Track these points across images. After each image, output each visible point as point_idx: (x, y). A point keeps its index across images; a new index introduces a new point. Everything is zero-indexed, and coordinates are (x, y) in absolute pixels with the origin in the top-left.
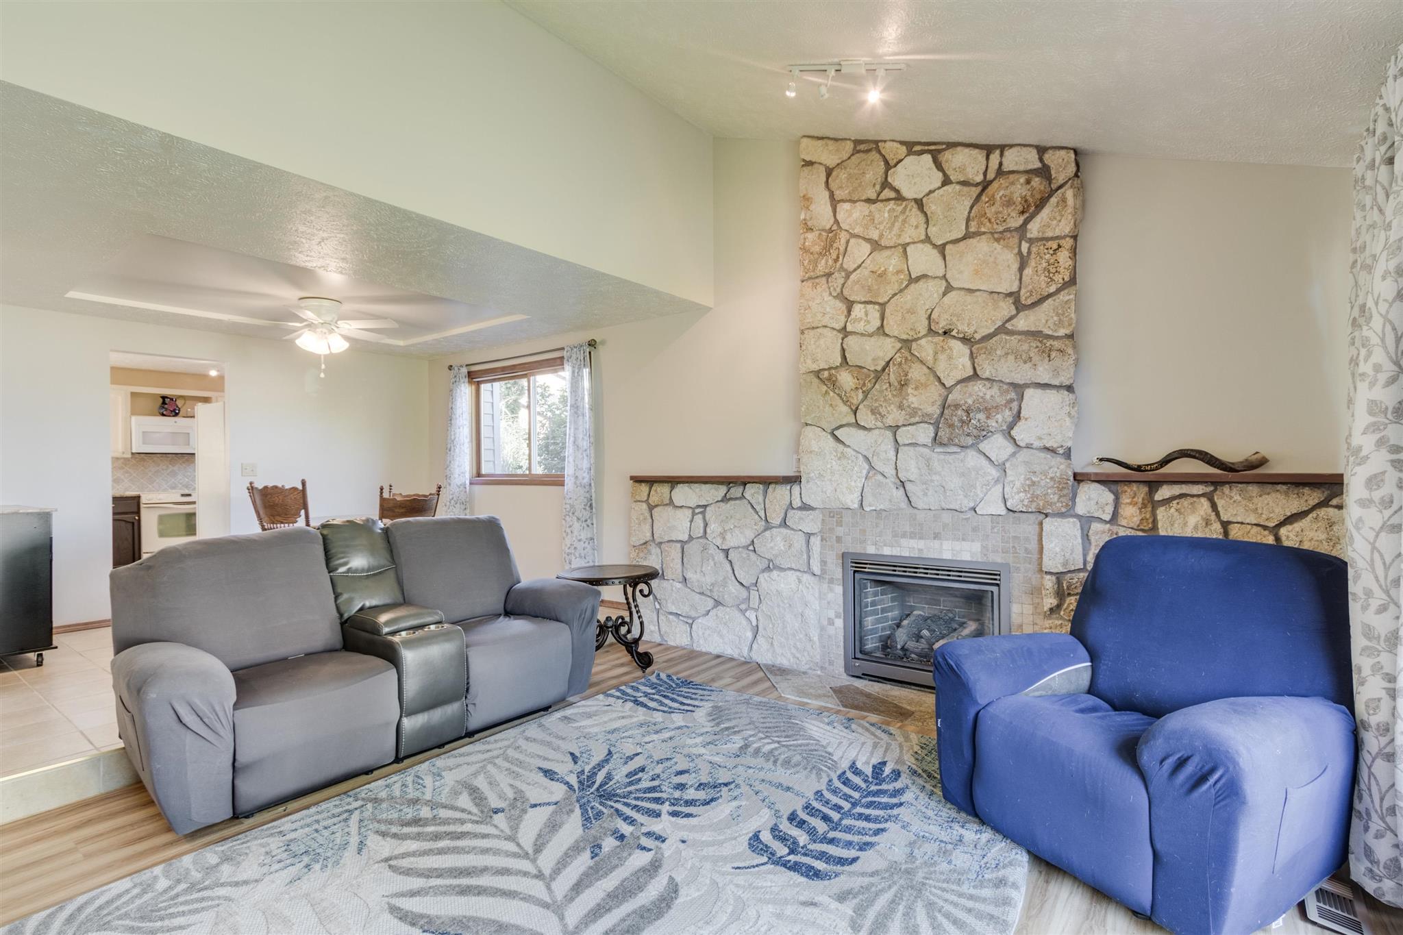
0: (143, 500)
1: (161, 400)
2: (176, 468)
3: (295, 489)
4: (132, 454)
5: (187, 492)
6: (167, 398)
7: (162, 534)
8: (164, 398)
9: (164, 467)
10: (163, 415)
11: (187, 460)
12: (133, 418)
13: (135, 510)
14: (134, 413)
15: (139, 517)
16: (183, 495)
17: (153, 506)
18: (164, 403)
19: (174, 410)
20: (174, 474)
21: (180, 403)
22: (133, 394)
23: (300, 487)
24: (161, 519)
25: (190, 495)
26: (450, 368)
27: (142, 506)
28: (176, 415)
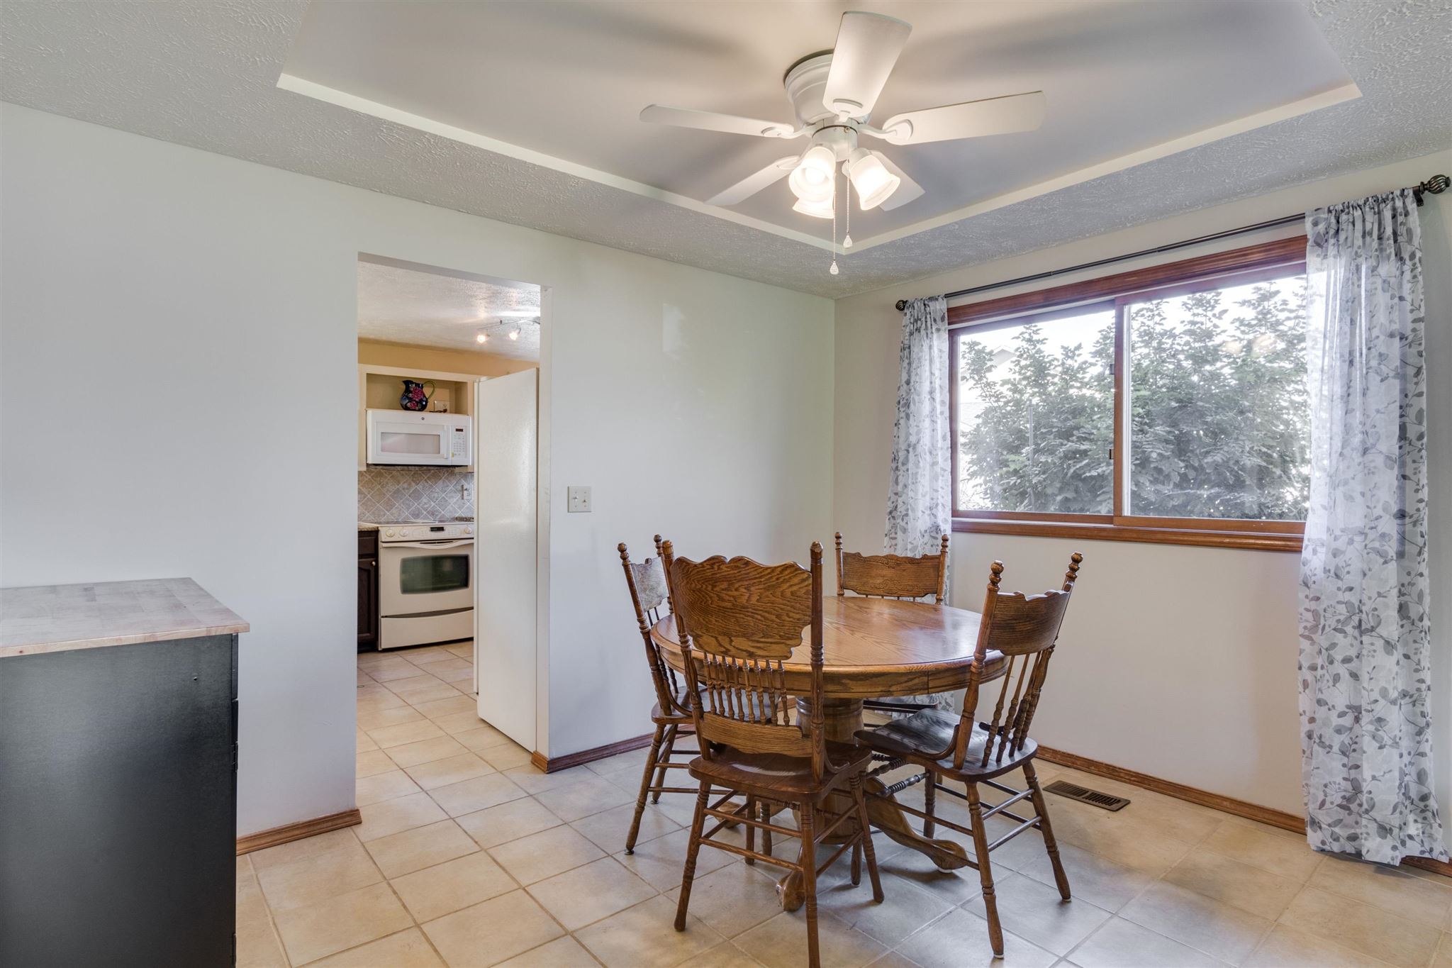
0: (383, 536)
1: (404, 387)
2: (420, 487)
3: (793, 568)
4: (368, 465)
5: (437, 524)
6: (412, 383)
7: (407, 589)
8: (408, 382)
9: (406, 485)
10: (406, 408)
11: (433, 475)
12: (370, 412)
13: (372, 551)
14: (370, 404)
15: (377, 561)
16: (433, 529)
17: (396, 545)
18: (407, 390)
19: (421, 401)
20: (417, 496)
21: (427, 391)
22: (371, 378)
23: (805, 564)
24: (406, 564)
25: (441, 529)
26: (901, 306)
27: (381, 545)
28: (423, 408)
